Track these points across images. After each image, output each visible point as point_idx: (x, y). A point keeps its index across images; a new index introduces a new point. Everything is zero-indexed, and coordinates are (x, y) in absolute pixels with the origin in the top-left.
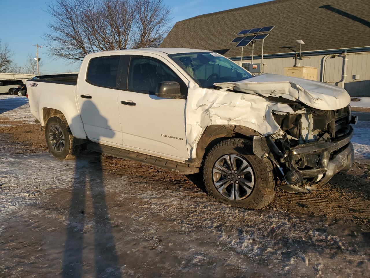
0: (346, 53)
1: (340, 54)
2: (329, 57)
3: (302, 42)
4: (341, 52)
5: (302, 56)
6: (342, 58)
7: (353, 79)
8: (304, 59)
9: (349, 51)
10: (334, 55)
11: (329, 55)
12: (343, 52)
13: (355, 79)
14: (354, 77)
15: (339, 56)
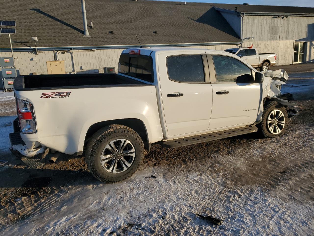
0: (73, 50)
1: (68, 50)
2: (60, 53)
3: (36, 39)
4: (69, 49)
5: (38, 51)
6: (70, 54)
7: (81, 69)
8: (40, 53)
9: (75, 49)
10: (64, 51)
11: (60, 51)
12: (71, 49)
13: (82, 70)
14: (81, 68)
15: (67, 52)
